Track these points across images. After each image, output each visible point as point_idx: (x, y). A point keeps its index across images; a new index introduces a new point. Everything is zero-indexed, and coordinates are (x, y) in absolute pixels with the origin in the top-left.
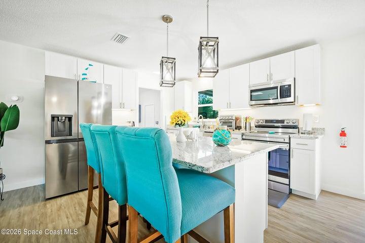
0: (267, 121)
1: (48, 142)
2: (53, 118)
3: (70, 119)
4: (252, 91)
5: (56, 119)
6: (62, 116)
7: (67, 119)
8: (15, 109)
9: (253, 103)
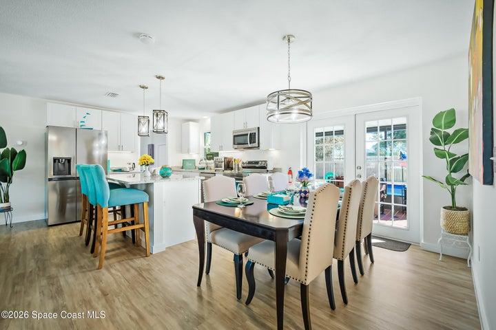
0: (250, 163)
1: (50, 180)
2: (55, 160)
3: (69, 161)
4: (235, 136)
5: (57, 161)
6: (62, 158)
7: (66, 161)
8: (23, 153)
9: (236, 146)
